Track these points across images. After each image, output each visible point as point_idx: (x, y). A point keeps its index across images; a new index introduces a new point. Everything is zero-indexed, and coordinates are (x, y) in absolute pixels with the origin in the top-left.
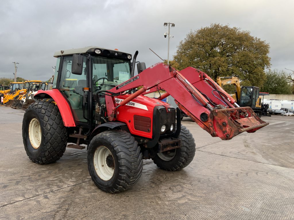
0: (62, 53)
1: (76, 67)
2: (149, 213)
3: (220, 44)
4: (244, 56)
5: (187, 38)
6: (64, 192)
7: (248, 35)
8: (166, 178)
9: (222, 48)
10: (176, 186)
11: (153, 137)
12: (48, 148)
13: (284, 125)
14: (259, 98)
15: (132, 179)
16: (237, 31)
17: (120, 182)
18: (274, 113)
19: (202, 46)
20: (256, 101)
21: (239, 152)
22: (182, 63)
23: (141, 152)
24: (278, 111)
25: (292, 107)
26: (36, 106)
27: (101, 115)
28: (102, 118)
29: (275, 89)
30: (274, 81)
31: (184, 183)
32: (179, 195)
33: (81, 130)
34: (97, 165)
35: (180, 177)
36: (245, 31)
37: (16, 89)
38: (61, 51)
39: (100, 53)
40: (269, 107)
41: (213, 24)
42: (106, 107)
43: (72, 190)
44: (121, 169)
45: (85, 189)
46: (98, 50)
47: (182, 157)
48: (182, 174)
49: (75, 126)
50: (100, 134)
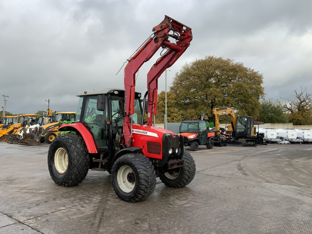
0: (85, 93)
1: (100, 105)
2: (164, 212)
3: (215, 75)
4: (238, 86)
5: (183, 70)
6: (95, 203)
7: (242, 66)
8: (173, 193)
9: (217, 79)
10: (182, 197)
11: (163, 158)
12: (75, 171)
13: (276, 152)
14: (253, 127)
15: (149, 190)
16: (231, 63)
17: (140, 192)
18: (271, 142)
19: (198, 77)
20: (251, 130)
21: (232, 174)
22: (179, 93)
23: (154, 169)
24: (274, 139)
25: (287, 136)
26: (64, 137)
27: (121, 143)
28: (121, 144)
29: (272, 118)
30: (270, 110)
31: (188, 195)
32: (185, 202)
33: (102, 156)
34: (119, 181)
35: (184, 192)
36: (239, 62)
37: (9, 123)
38: (85, 92)
39: (117, 93)
40: (265, 136)
41: (207, 56)
42: (123, 136)
43: (101, 202)
44: (141, 182)
45: (111, 201)
46: (116, 91)
47: (185, 175)
48: (186, 190)
49: (97, 153)
50: (123, 156)
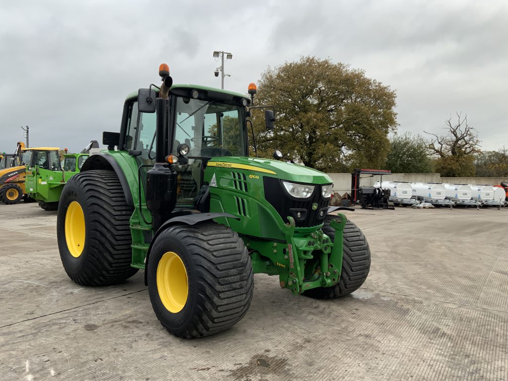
3: (317, 90)
4: (354, 111)
5: (262, 80)
7: (361, 76)
9: (319, 97)
16: (344, 69)
18: (402, 204)
19: (287, 93)
24: (407, 200)
25: (430, 194)
29: (408, 165)
30: (405, 152)
36: (357, 69)
40: (392, 194)
41: (305, 58)
